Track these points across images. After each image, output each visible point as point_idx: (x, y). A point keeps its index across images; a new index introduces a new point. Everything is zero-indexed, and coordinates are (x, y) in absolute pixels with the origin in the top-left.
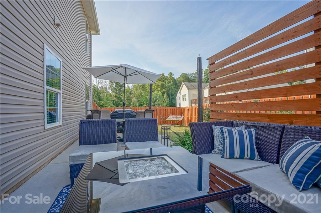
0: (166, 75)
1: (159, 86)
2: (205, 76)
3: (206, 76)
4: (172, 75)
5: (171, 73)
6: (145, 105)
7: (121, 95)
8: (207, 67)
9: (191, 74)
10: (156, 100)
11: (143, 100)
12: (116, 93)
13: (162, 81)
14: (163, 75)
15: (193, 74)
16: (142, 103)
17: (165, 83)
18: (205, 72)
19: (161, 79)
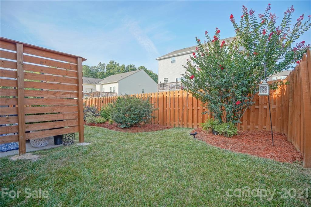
2: (107, 71)
9: (93, 67)
15: (95, 67)
18: (107, 66)
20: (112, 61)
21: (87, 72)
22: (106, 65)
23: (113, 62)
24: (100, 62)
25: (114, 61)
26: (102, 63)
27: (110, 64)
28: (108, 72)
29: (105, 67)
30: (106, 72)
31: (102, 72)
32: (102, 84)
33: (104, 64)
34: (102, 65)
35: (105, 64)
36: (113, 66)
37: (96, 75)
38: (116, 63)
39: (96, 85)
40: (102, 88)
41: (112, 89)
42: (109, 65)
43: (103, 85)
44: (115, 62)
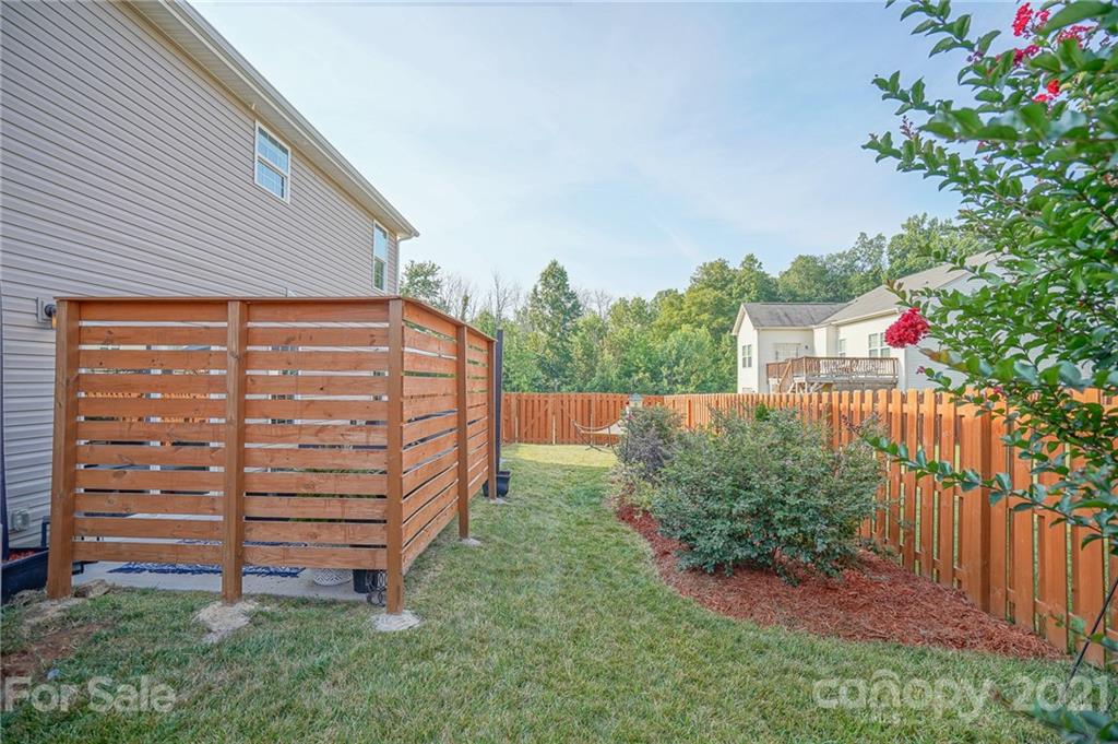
0: (735, 264)
1: (705, 305)
2: (891, 261)
3: (898, 261)
4: (757, 265)
5: (751, 259)
6: (641, 375)
7: (567, 341)
8: (903, 226)
9: (832, 258)
10: (679, 358)
11: (635, 359)
12: (552, 335)
13: (715, 288)
14: (723, 266)
15: (840, 256)
16: (634, 368)
17: (730, 295)
18: (891, 245)
19: (716, 280)
20: (916, 217)
21: (808, 280)
22: (888, 241)
23: (923, 222)
24: (862, 234)
25: (925, 214)
26: (871, 236)
27: (905, 232)
28: (898, 268)
29: (885, 249)
30: (887, 267)
31: (871, 271)
32: (838, 326)
33: (880, 237)
34: (872, 241)
35: (884, 238)
36: (920, 237)
37: (845, 286)
38: (934, 222)
39: (812, 330)
40: (836, 343)
41: (876, 343)
42: (902, 236)
43: (842, 329)
44: (929, 218)
